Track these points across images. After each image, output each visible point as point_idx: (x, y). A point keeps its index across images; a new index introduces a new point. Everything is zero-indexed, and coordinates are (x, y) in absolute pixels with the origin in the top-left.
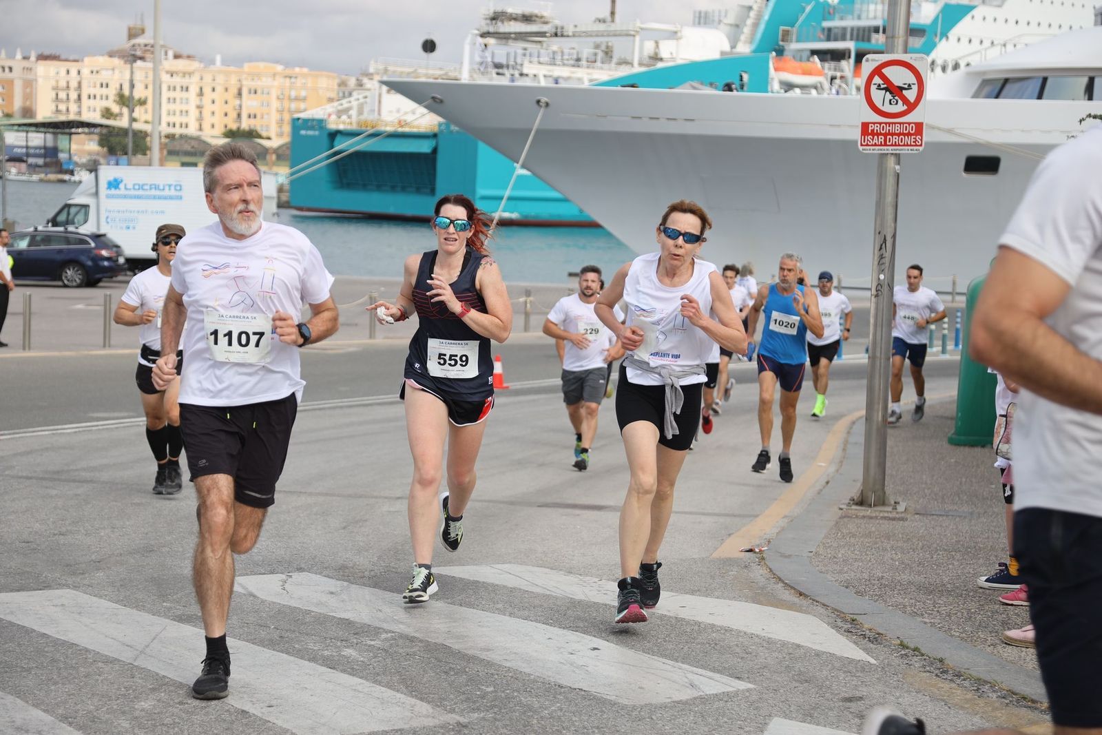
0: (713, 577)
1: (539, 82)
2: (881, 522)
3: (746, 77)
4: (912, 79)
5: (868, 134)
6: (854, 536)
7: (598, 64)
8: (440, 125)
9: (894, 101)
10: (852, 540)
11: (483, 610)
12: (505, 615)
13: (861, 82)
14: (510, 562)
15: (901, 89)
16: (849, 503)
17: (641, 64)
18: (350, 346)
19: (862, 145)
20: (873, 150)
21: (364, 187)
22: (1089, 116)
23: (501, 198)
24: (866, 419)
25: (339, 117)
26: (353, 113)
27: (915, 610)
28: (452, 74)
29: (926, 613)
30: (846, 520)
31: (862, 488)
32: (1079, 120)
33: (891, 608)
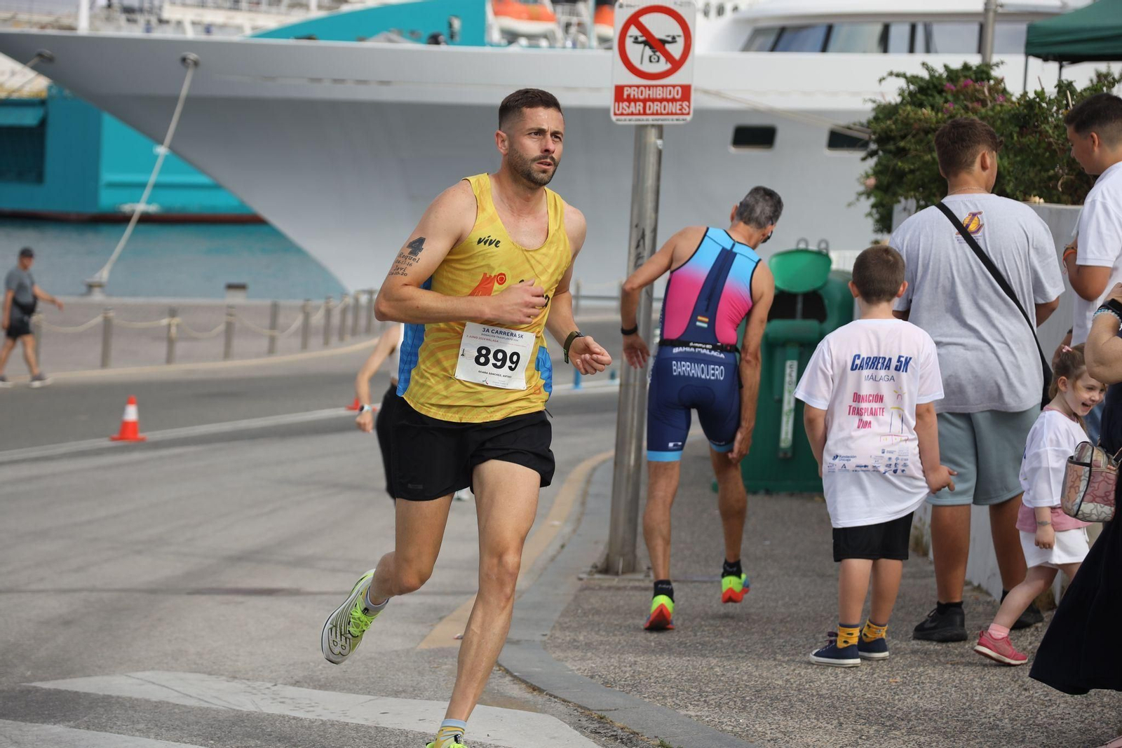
0: (421, 674)
1: (184, 32)
2: (631, 593)
3: (457, 24)
4: (676, 29)
5: (623, 101)
6: (598, 612)
7: (264, 7)
8: (50, 88)
9: (654, 58)
10: (596, 618)
11: (118, 733)
12: (149, 737)
13: (612, 32)
14: (153, 669)
15: (664, 42)
16: (591, 571)
17: (320, 7)
19: (615, 114)
20: (630, 120)
22: (891, 74)
23: (143, 186)
24: (616, 464)
27: (678, 702)
28: (66, 21)
29: (691, 704)
30: (587, 592)
31: (606, 552)
32: (878, 79)
33: (647, 700)
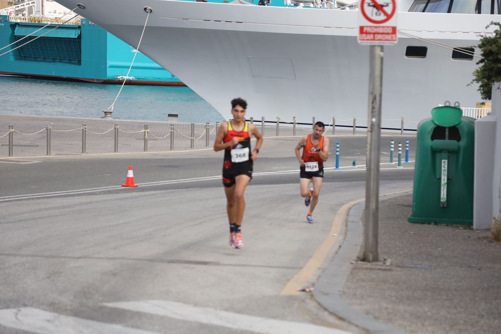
2: (378, 271)
8: (82, 21)
9: (378, 13)
15: (382, 6)
16: (357, 260)
18: (35, 159)
19: (360, 40)
21: (36, 59)
25: (17, 15)
26: (26, 12)
30: (356, 270)
